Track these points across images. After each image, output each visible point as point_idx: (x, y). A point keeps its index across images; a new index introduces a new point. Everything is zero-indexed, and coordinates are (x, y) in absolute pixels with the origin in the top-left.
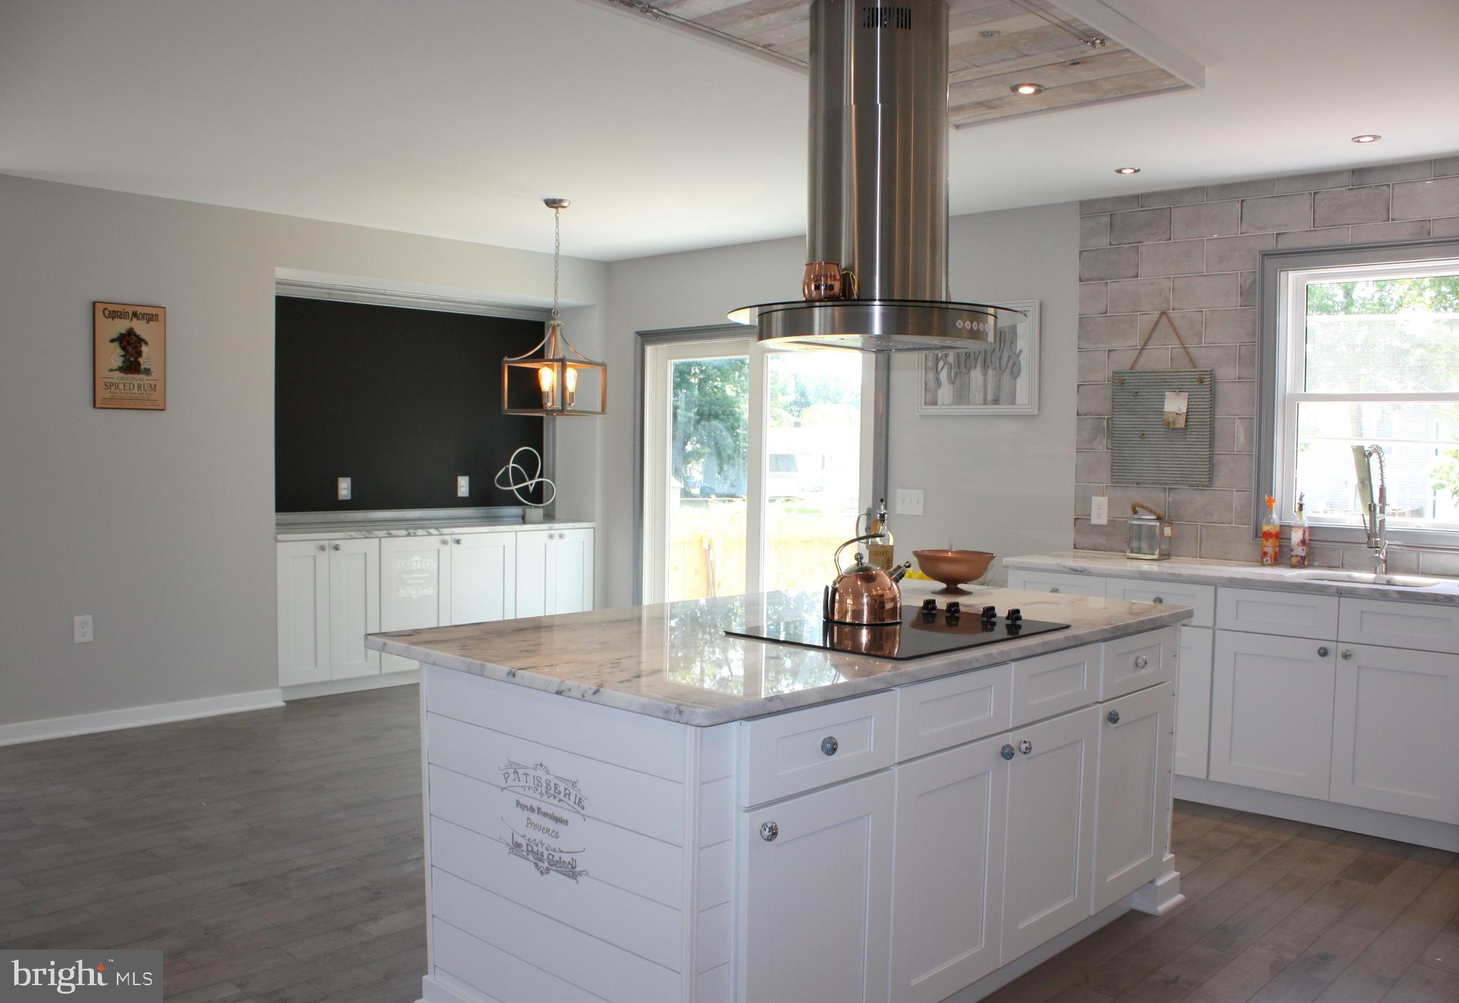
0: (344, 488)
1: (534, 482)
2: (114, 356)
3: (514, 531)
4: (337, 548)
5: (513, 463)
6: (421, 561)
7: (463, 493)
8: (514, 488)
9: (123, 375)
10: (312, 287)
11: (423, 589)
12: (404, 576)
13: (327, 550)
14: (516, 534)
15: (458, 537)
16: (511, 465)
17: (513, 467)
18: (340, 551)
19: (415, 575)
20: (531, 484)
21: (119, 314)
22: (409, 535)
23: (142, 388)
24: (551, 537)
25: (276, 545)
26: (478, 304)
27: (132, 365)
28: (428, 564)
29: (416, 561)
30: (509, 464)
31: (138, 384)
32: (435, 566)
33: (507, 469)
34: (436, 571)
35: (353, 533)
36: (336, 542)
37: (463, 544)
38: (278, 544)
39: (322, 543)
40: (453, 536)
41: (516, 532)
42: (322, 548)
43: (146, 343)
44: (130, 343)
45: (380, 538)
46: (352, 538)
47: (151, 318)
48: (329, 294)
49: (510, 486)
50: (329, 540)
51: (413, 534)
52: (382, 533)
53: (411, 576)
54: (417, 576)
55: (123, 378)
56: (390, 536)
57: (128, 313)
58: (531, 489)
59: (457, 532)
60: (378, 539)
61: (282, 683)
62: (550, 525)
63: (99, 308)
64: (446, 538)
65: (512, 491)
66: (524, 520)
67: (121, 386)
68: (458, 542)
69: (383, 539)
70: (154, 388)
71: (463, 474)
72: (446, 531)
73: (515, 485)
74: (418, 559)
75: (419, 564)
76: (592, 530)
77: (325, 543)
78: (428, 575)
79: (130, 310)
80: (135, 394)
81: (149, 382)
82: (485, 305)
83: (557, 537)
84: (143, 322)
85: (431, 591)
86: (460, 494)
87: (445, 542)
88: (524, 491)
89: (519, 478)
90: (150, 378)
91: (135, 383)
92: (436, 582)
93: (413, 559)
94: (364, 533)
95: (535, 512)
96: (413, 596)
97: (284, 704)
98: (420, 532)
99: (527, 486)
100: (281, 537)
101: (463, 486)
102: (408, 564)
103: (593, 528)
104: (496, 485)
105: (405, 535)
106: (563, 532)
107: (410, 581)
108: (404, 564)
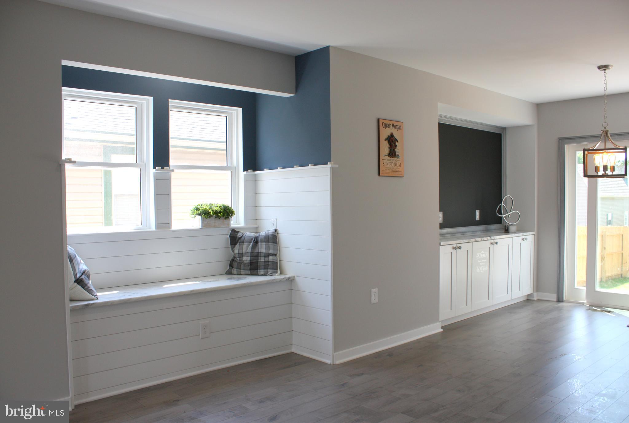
0: (440, 217)
2: (385, 148)
4: (460, 248)
5: (503, 204)
6: (483, 254)
7: (478, 218)
9: (389, 158)
11: (484, 268)
12: (479, 261)
13: (456, 250)
14: (513, 239)
15: (496, 241)
21: (388, 125)
23: (396, 165)
27: (392, 154)
28: (486, 255)
31: (395, 163)
32: (488, 256)
34: (488, 258)
35: (464, 240)
36: (460, 245)
38: (440, 247)
39: (454, 246)
40: (493, 241)
41: (513, 237)
42: (454, 249)
43: (398, 142)
44: (392, 141)
45: (473, 242)
46: (464, 243)
47: (399, 128)
49: (502, 215)
50: (458, 244)
52: (473, 240)
53: (481, 261)
54: (483, 261)
55: (389, 160)
56: (476, 241)
57: (391, 124)
59: (496, 238)
61: (441, 319)
62: (522, 234)
63: (381, 121)
65: (503, 217)
67: (389, 164)
68: (496, 243)
70: (400, 165)
71: (477, 210)
72: (492, 238)
73: (504, 215)
77: (456, 246)
78: (486, 260)
79: (391, 123)
80: (393, 168)
81: (398, 162)
83: (525, 240)
84: (396, 130)
85: (487, 269)
86: (476, 219)
87: (491, 244)
90: (399, 160)
91: (394, 162)
92: (488, 264)
94: (468, 240)
95: (513, 228)
96: (481, 271)
97: (442, 330)
98: (485, 239)
100: (442, 244)
101: (478, 215)
103: (534, 235)
104: (496, 214)
105: (480, 240)
106: (526, 237)
107: (481, 264)
108: (479, 255)
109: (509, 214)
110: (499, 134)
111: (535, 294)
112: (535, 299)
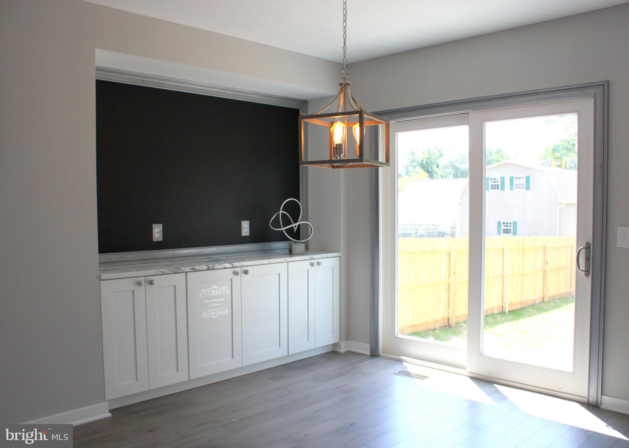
0: (157, 232)
1: (297, 224)
3: (286, 262)
4: (151, 283)
5: (282, 210)
6: (219, 289)
7: (246, 233)
8: (283, 229)
10: (130, 75)
11: (220, 311)
13: (143, 286)
14: (288, 264)
15: (246, 268)
16: (281, 212)
17: (282, 213)
18: (154, 285)
19: (214, 300)
20: (295, 225)
22: (209, 269)
24: (312, 264)
25: (100, 282)
26: (254, 94)
28: (224, 291)
29: (215, 289)
30: (279, 211)
32: (229, 292)
33: (278, 215)
34: (230, 296)
35: (164, 270)
36: (151, 278)
37: (250, 273)
38: (102, 282)
39: (139, 279)
40: (242, 268)
41: (288, 262)
42: (139, 284)
45: (186, 273)
46: (164, 274)
48: (143, 81)
49: (280, 227)
50: (145, 276)
51: (211, 268)
52: (188, 269)
53: (211, 301)
54: (216, 300)
56: (194, 270)
58: (295, 229)
59: (246, 265)
60: (184, 274)
61: (107, 399)
62: (311, 256)
64: (238, 270)
65: (282, 231)
66: (291, 253)
68: (246, 272)
69: (188, 274)
71: (245, 219)
72: (237, 264)
73: (284, 227)
74: (217, 287)
75: (217, 291)
76: (339, 258)
77: (142, 279)
78: (224, 299)
82: (259, 95)
83: (316, 265)
85: (226, 312)
86: (243, 234)
87: (236, 273)
88: (290, 231)
89: (287, 222)
92: (230, 304)
93: (212, 288)
94: (173, 269)
95: (299, 247)
96: (213, 317)
97: (109, 414)
98: (217, 266)
99: (292, 227)
100: (104, 276)
101: (245, 228)
102: (209, 291)
103: (340, 257)
104: (269, 226)
105: (206, 269)
106: (320, 260)
107: (210, 305)
108: (205, 292)
109: (295, 226)
110: (296, 109)
111: (343, 344)
112: (343, 351)
